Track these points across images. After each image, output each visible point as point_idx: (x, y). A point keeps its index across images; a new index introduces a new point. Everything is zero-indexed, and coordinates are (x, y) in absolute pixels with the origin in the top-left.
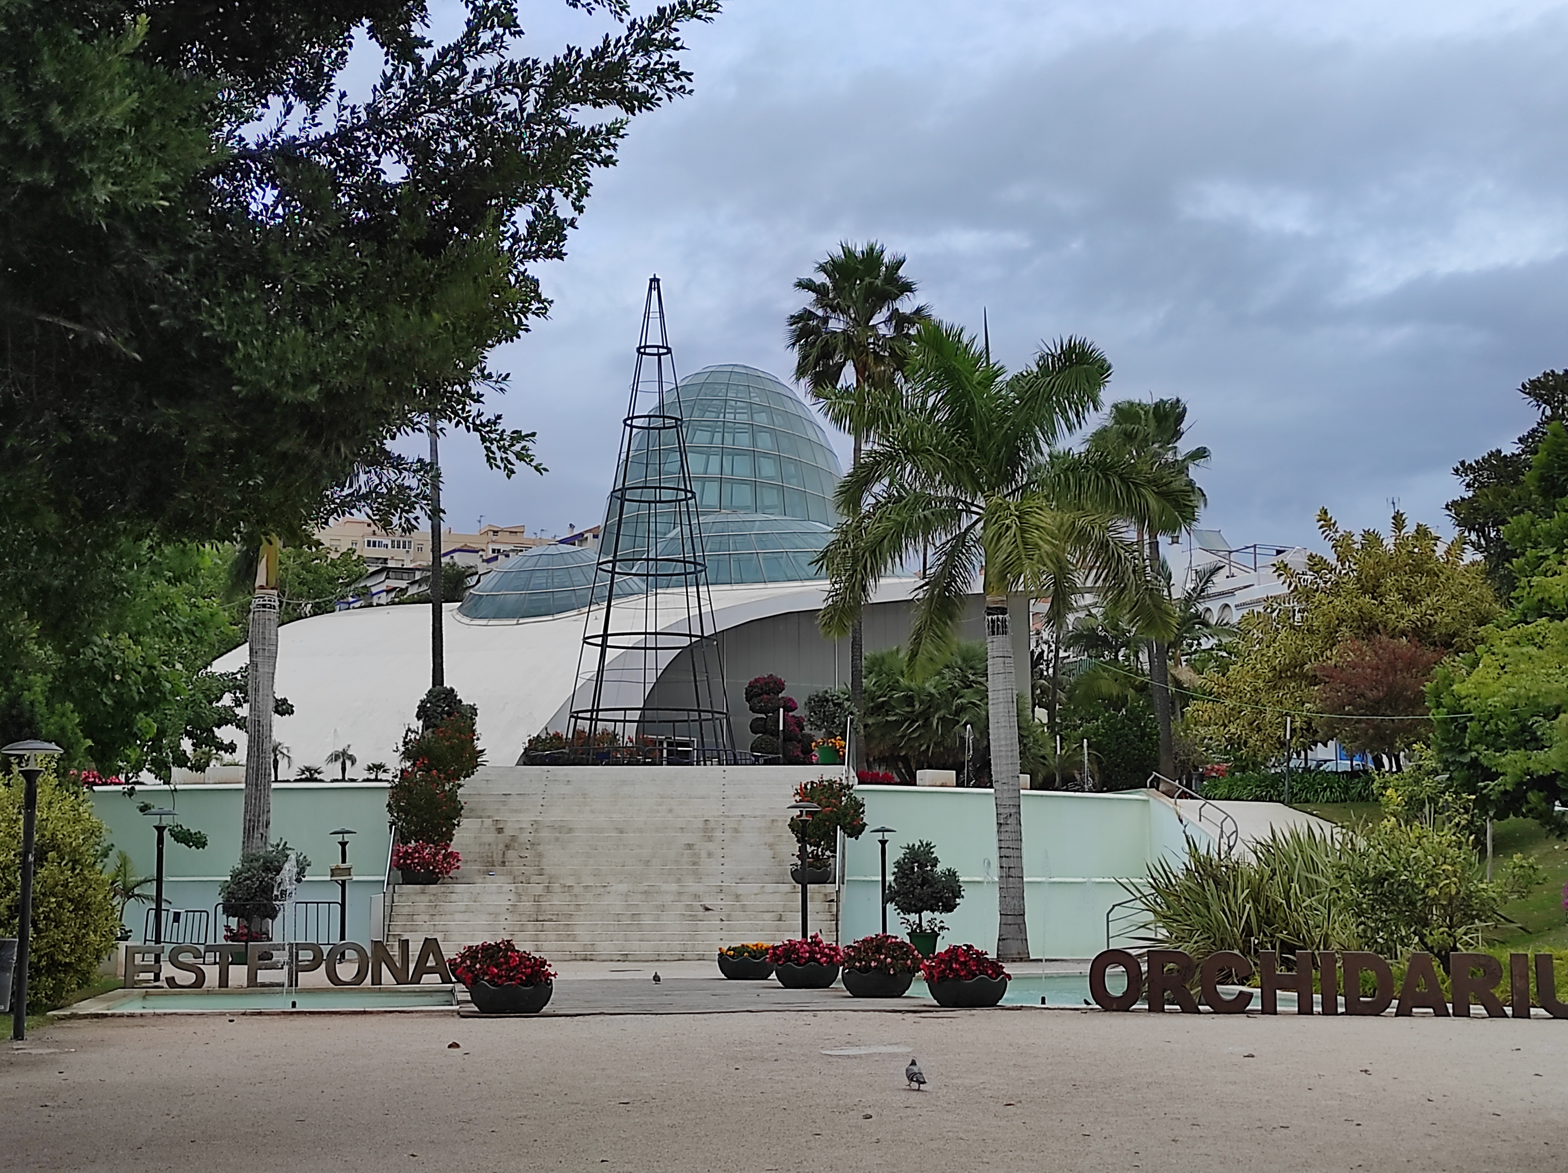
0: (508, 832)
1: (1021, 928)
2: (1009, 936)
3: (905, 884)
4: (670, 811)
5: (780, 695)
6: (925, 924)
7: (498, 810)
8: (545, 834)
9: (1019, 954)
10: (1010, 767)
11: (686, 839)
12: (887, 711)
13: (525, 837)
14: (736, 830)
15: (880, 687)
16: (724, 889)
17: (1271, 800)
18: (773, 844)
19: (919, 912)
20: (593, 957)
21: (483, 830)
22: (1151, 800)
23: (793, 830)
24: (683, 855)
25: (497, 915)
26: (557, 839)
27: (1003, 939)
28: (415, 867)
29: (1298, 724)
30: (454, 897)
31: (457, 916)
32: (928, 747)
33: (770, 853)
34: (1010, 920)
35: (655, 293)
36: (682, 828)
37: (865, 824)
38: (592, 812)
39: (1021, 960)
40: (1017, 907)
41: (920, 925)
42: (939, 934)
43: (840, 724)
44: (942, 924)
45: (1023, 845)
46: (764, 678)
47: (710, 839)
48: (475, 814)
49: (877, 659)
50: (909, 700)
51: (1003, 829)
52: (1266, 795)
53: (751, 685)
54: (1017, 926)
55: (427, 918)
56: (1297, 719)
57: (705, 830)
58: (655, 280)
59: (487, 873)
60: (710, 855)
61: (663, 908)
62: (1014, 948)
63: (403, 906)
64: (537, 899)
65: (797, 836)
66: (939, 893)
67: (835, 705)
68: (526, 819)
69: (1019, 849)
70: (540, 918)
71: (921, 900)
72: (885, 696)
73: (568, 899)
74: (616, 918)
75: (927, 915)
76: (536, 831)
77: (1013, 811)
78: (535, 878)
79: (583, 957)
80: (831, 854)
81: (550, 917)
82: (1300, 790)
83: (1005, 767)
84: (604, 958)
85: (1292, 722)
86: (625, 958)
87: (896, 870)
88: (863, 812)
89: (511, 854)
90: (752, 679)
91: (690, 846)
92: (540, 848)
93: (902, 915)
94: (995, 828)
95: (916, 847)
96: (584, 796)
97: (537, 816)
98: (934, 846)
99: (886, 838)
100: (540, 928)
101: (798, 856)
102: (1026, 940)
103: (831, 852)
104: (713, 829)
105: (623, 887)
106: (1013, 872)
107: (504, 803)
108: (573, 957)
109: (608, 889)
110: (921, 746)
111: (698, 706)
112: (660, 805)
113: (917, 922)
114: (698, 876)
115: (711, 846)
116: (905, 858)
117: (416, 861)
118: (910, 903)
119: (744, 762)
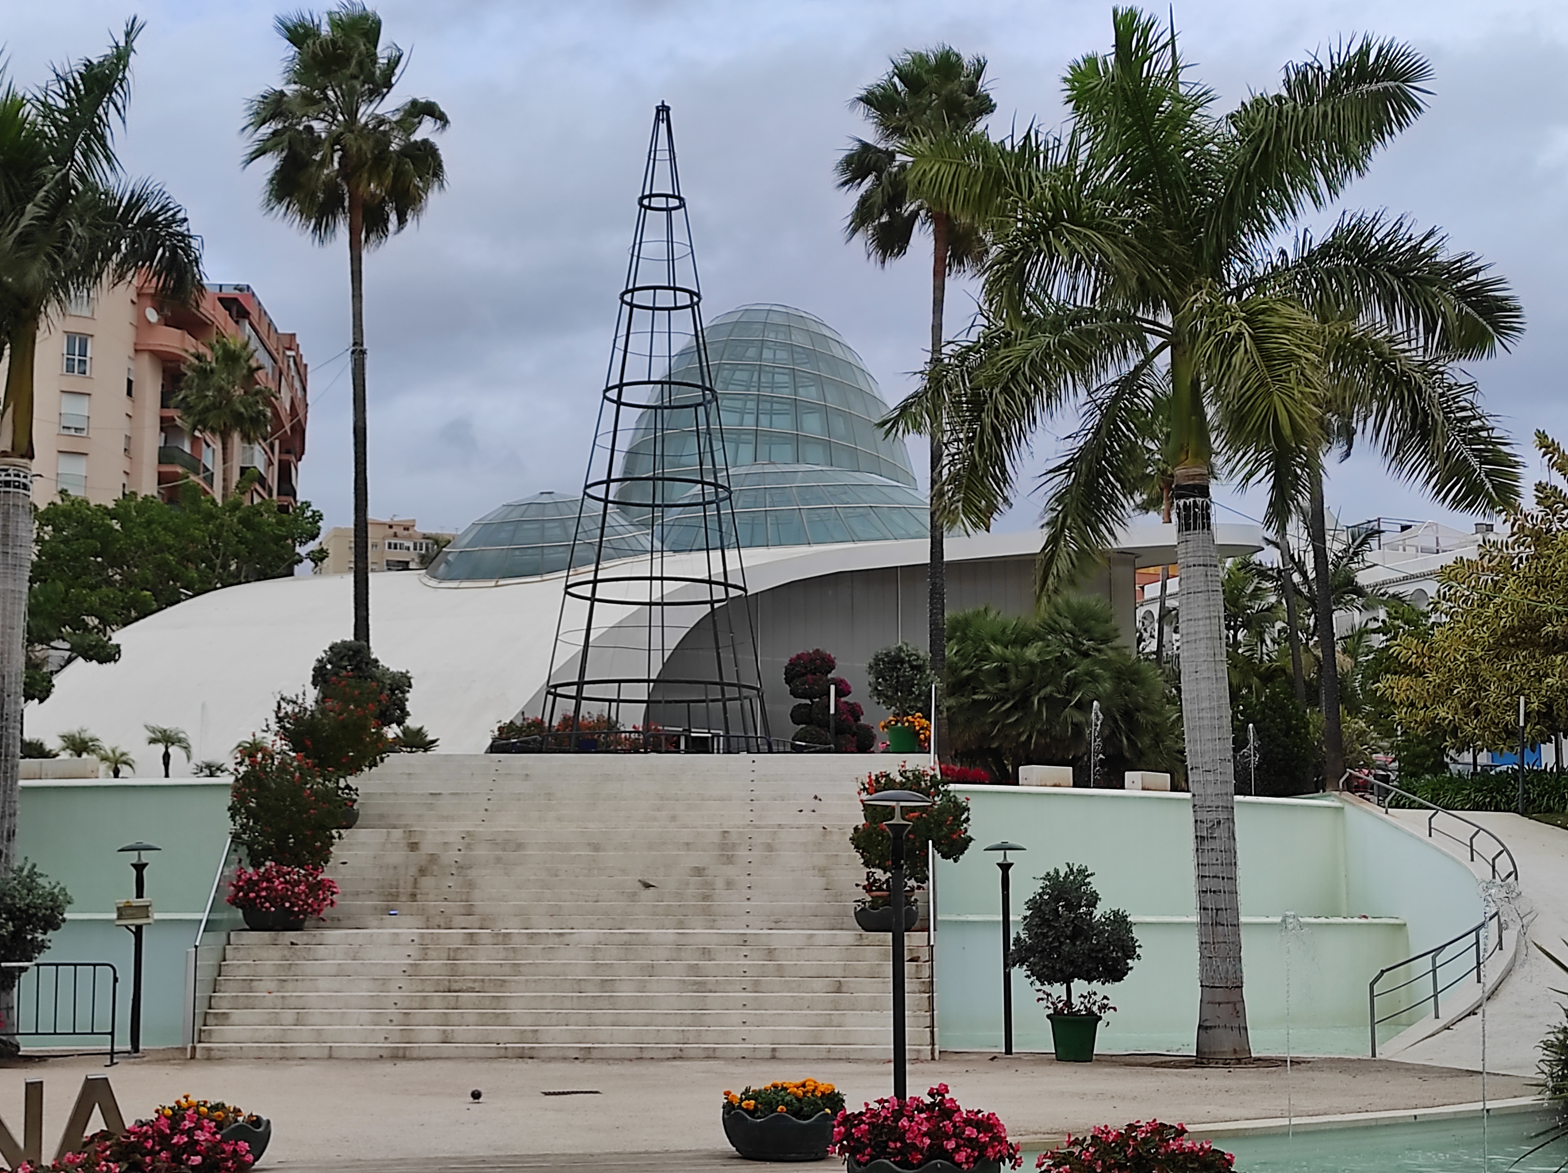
0: (427, 848)
1: (1237, 1008)
2: (1218, 1022)
3: (1045, 936)
4: (673, 818)
5: (830, 676)
6: (1075, 1000)
7: (420, 816)
8: (481, 852)
9: (1235, 1051)
10: (1218, 745)
11: (694, 859)
12: (974, 688)
13: (451, 856)
14: (770, 848)
15: (964, 657)
16: (750, 939)
17: (1497, 809)
18: (825, 869)
19: (1067, 981)
20: (534, 1054)
21: (389, 846)
22: (1347, 807)
23: (857, 847)
24: (687, 884)
25: (385, 981)
26: (498, 860)
27: (1207, 1028)
28: (262, 904)
29: (1535, 706)
30: (321, 951)
31: (322, 983)
32: (1030, 737)
33: (821, 882)
34: (1220, 995)
35: (663, 126)
36: (688, 844)
37: (971, 839)
38: (559, 819)
39: (1239, 1061)
40: (1231, 975)
41: (1068, 1003)
42: (1100, 1018)
43: (920, 695)
44: (1105, 1001)
45: (1239, 873)
46: (809, 654)
47: (730, 860)
48: (383, 821)
49: (958, 622)
50: (1002, 673)
51: (1206, 846)
52: (1490, 802)
53: (792, 663)
54: (1230, 1006)
55: (272, 986)
56: (1533, 699)
57: (723, 846)
58: (663, 111)
59: (388, 911)
60: (729, 884)
61: (651, 970)
62: (1225, 1042)
63: (239, 966)
64: (453, 955)
65: (863, 857)
66: (1101, 950)
67: (913, 667)
68: (454, 831)
69: (1233, 879)
70: (455, 986)
71: (1072, 963)
72: (972, 668)
73: (501, 956)
74: (576, 987)
75: (1079, 986)
76: (469, 847)
77: (1222, 816)
78: (459, 920)
79: (518, 1052)
80: (915, 884)
81: (470, 985)
82: (1538, 795)
83: (1210, 745)
84: (552, 1053)
85: (1526, 703)
86: (585, 1056)
87: (1029, 913)
88: (967, 820)
89: (427, 882)
90: (794, 656)
91: (699, 871)
92: (472, 873)
93: (1038, 984)
94: (1192, 844)
95: (1062, 874)
96: (549, 796)
97: (476, 826)
98: (1092, 874)
99: (1009, 860)
100: (453, 1004)
101: (864, 887)
102: (1246, 1029)
103: (917, 880)
104: (734, 845)
105: (589, 935)
106: (1223, 917)
107: (431, 806)
108: (502, 1052)
109: (566, 939)
110: (1020, 735)
111: (721, 677)
112: (658, 810)
113: (1064, 998)
114: (710, 917)
115: (731, 871)
116: (1044, 893)
117: (264, 894)
118: (1053, 968)
119: (781, 748)
